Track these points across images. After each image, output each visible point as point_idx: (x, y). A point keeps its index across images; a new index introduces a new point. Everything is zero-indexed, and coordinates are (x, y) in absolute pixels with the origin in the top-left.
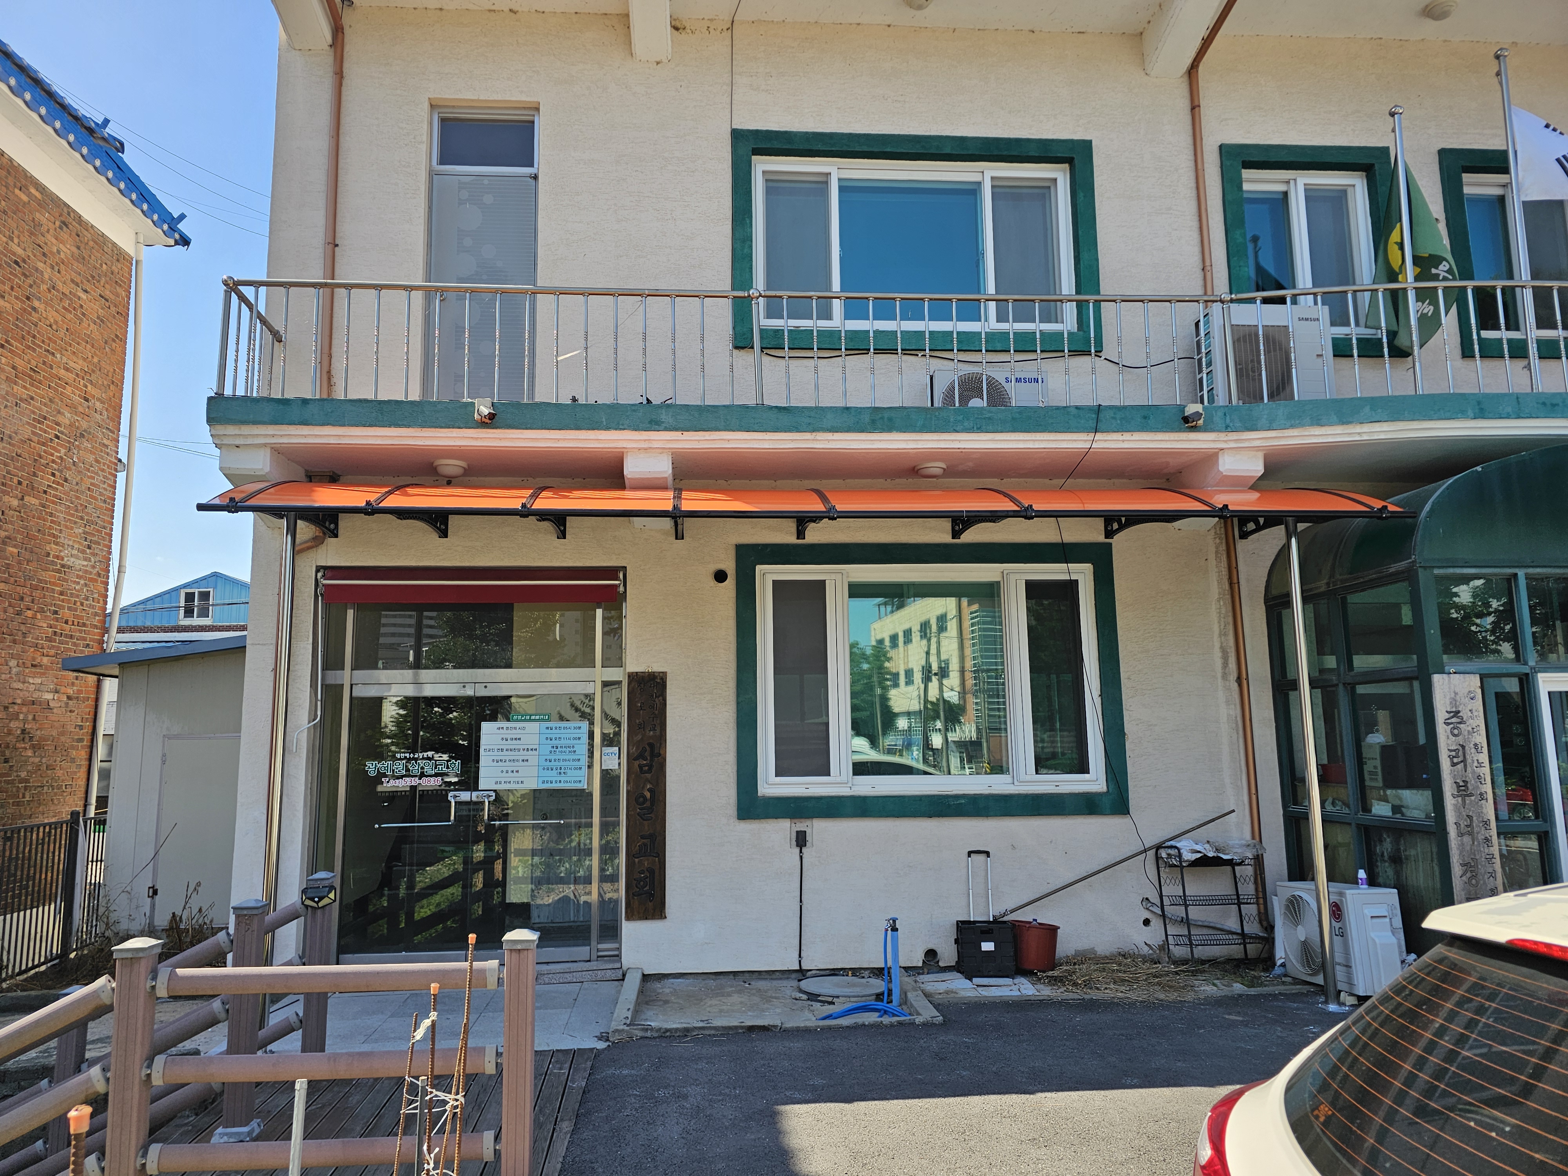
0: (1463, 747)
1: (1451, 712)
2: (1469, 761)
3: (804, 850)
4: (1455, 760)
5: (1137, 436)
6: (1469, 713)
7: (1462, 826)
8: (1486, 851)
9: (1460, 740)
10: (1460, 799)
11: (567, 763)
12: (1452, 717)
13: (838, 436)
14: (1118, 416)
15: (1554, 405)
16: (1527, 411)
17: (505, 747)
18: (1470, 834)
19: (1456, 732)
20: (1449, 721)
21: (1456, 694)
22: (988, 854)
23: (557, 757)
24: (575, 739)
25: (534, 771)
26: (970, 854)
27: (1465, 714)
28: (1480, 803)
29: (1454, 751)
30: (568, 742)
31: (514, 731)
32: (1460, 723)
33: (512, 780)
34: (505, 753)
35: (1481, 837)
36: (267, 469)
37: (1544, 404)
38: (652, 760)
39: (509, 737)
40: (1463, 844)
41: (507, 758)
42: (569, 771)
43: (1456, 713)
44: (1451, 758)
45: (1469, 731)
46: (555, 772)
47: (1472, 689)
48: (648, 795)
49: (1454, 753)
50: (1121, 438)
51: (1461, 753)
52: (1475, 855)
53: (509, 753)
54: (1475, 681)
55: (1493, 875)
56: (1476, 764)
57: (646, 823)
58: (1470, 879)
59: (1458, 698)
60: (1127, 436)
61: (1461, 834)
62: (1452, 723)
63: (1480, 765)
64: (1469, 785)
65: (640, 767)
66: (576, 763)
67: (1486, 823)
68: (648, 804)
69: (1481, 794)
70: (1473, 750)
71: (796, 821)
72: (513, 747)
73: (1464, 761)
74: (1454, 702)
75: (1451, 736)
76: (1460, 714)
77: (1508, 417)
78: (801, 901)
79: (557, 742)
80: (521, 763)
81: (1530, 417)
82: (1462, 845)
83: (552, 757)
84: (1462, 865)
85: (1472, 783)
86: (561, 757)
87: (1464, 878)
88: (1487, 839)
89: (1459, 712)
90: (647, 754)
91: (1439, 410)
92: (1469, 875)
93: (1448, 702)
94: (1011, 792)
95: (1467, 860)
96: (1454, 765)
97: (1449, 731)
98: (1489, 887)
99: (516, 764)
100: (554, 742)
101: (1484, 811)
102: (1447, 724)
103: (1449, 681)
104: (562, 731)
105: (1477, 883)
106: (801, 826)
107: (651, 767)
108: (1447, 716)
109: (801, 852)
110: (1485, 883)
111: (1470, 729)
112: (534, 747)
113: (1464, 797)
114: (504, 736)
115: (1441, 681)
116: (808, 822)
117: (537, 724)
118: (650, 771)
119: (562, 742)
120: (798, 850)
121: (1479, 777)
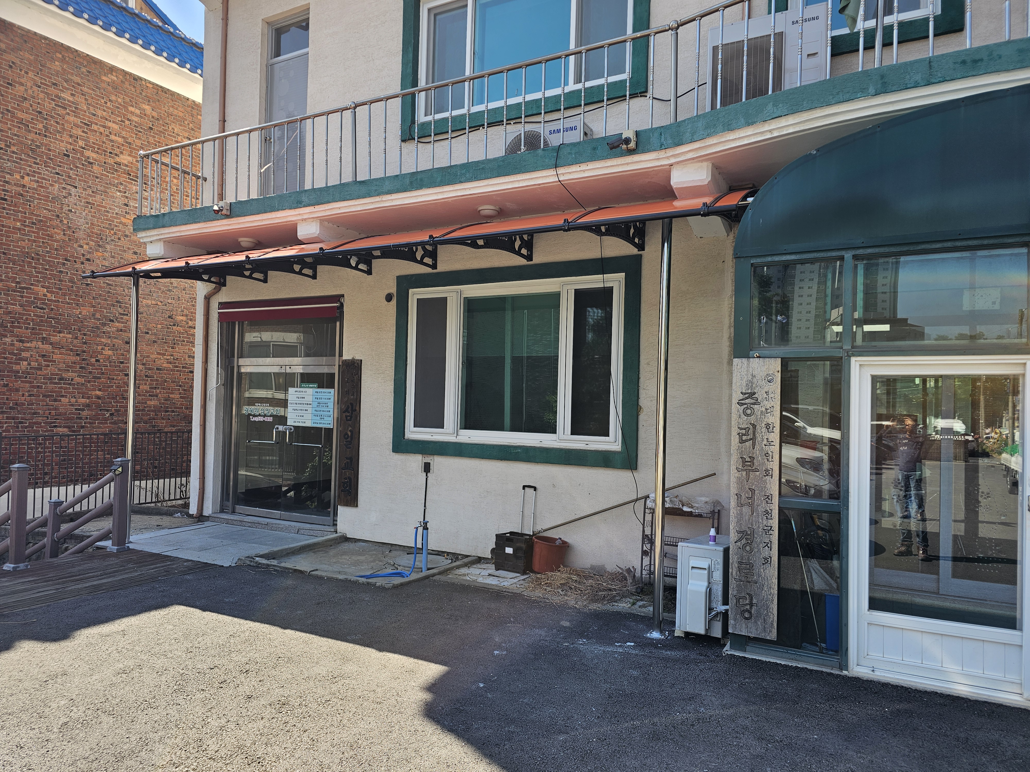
0: (754, 426)
1: (745, 394)
2: (759, 439)
3: (429, 474)
4: (744, 438)
5: (591, 165)
6: (765, 395)
7: (743, 497)
8: (765, 523)
9: (752, 419)
10: (744, 473)
11: (324, 413)
12: (747, 398)
13: (394, 196)
14: (573, 152)
15: (975, 61)
16: (940, 75)
17: (298, 402)
18: (751, 505)
19: (749, 412)
20: (742, 402)
21: (753, 376)
22: (535, 489)
23: (320, 409)
24: (328, 399)
25: (310, 417)
26: (524, 487)
27: (760, 395)
28: (765, 479)
29: (745, 429)
30: (325, 400)
31: (302, 393)
32: (754, 404)
33: (301, 421)
34: (298, 405)
35: (761, 509)
36: (162, 253)
37: (964, 62)
38: (352, 414)
39: (300, 396)
40: (741, 514)
41: (299, 408)
42: (325, 417)
43: (751, 395)
44: (740, 435)
45: (762, 412)
46: (319, 417)
47: (771, 372)
48: (349, 433)
49: (744, 431)
50: (579, 169)
51: (751, 432)
52: (752, 525)
53: (300, 405)
54: (776, 365)
55: (768, 545)
56: (765, 442)
57: (348, 450)
58: (744, 546)
59: (755, 380)
60: (584, 167)
61: (740, 505)
62: (746, 404)
63: (770, 443)
64: (755, 461)
65: (346, 417)
66: (328, 413)
67: (768, 498)
68: (349, 439)
69: (767, 471)
70: (764, 430)
71: (425, 456)
72: (301, 402)
73: (754, 439)
74: (750, 383)
75: (743, 416)
76: (756, 396)
77: (916, 86)
78: (425, 506)
79: (320, 400)
80: (305, 412)
81: (944, 80)
82: (740, 516)
83: (318, 409)
84: (739, 532)
85: (759, 458)
86: (322, 409)
87: (739, 544)
88: (767, 512)
89: (754, 393)
90: (350, 409)
91: (838, 94)
92: (744, 541)
93: (745, 384)
94: (555, 447)
95: (744, 528)
96: (742, 442)
97: (741, 411)
98: (763, 555)
99: (303, 412)
100: (318, 400)
101: (768, 486)
102: (740, 404)
103: (748, 364)
104: (323, 394)
105: (751, 551)
106: (428, 459)
107: (351, 417)
108: (742, 397)
109: (427, 475)
110: (759, 551)
111: (764, 409)
112: (310, 403)
113: (748, 472)
114: (298, 396)
115: (740, 364)
116: (431, 457)
117: (311, 389)
118: (350, 420)
119: (323, 400)
120: (425, 474)
121: (767, 454)
